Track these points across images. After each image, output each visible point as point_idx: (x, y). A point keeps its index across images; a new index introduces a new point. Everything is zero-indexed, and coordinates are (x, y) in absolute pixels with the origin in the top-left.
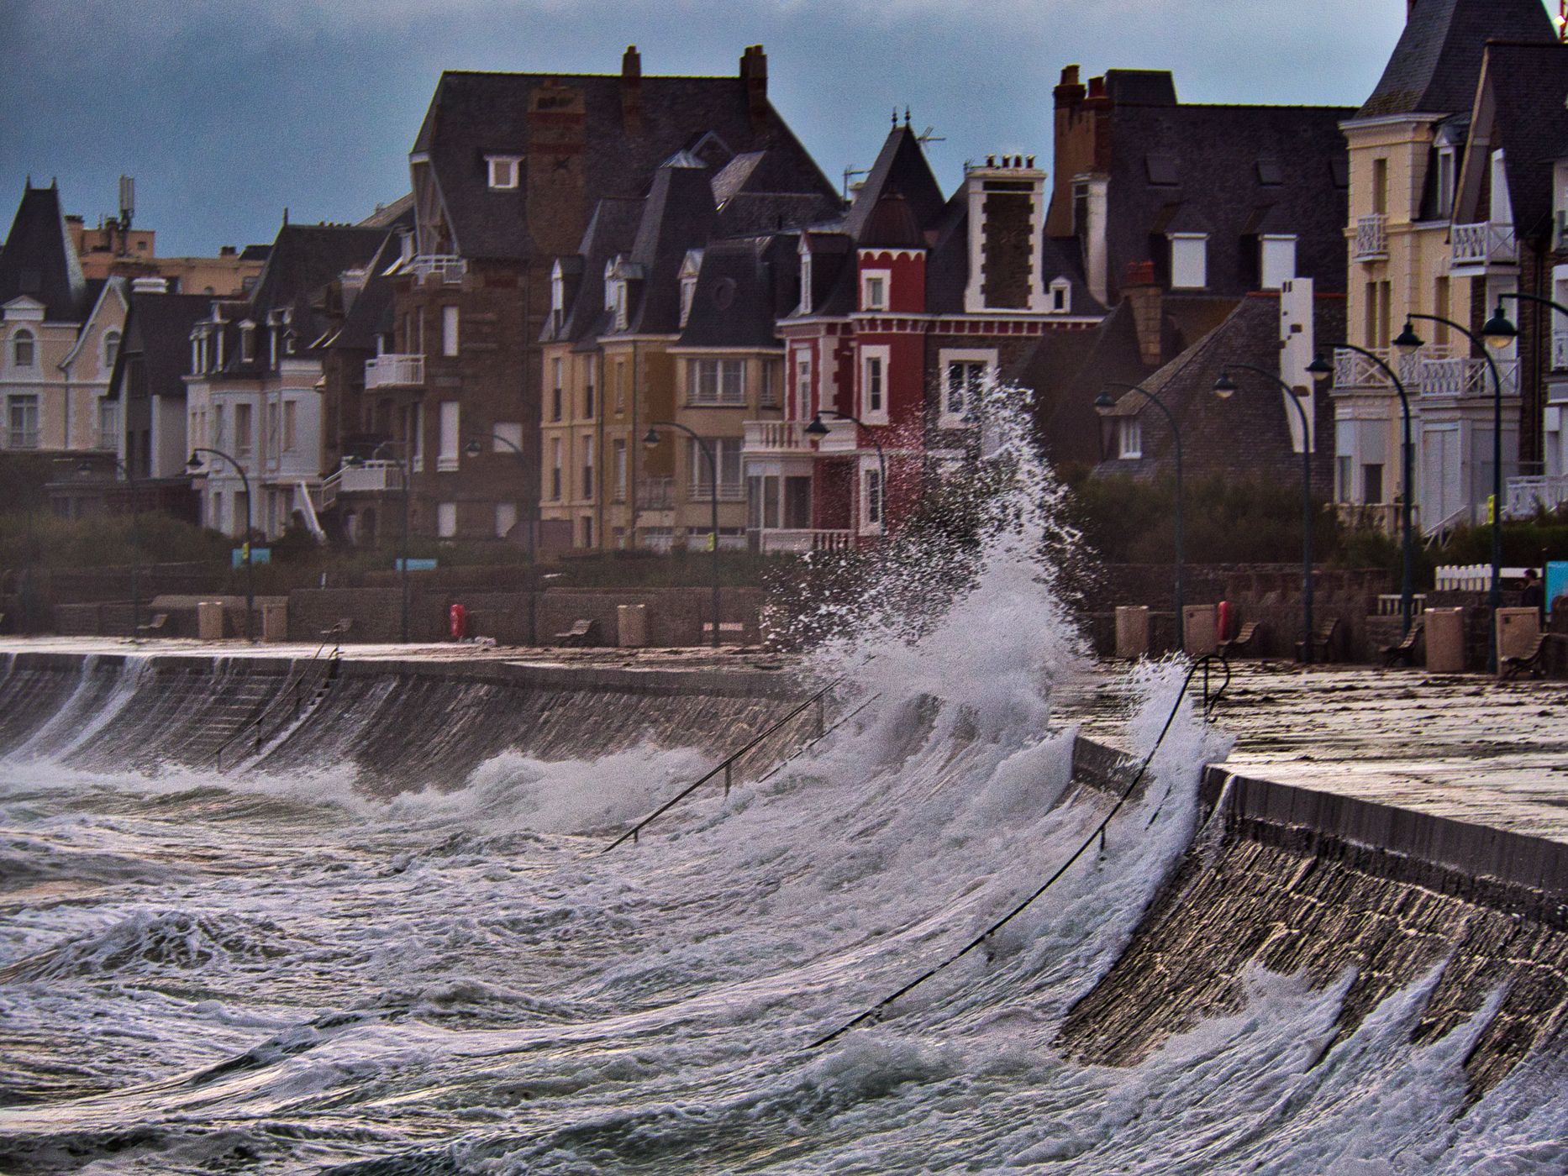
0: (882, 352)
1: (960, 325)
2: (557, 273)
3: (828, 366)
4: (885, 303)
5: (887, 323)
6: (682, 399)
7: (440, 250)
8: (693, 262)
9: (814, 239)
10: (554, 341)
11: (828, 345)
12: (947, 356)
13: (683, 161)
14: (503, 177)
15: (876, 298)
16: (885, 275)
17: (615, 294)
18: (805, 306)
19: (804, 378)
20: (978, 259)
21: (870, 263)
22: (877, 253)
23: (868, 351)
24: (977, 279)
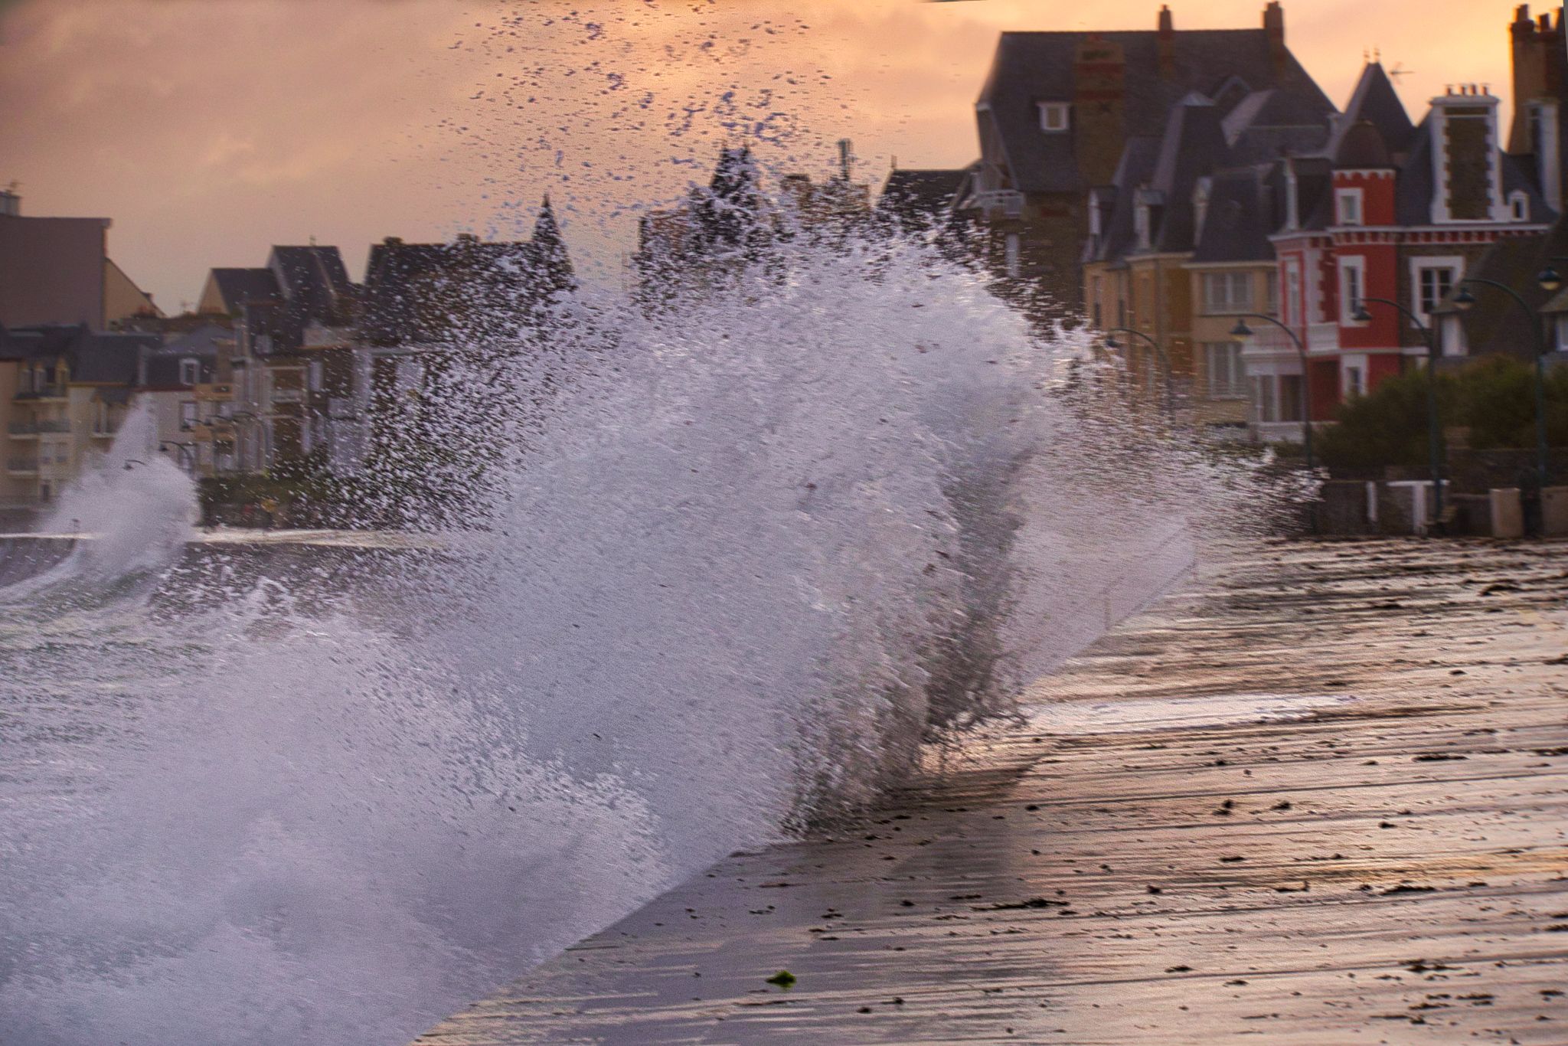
0: (1358, 262)
1: (1428, 236)
2: (1094, 202)
3: (1314, 276)
4: (1359, 217)
5: (1361, 236)
6: (1197, 309)
7: (1004, 186)
8: (1203, 189)
9: (1298, 163)
10: (1093, 261)
11: (1313, 257)
12: (1417, 264)
13: (1195, 100)
14: (1054, 120)
15: (1350, 213)
16: (1357, 193)
17: (1142, 218)
18: (1292, 223)
19: (1294, 287)
20: (1442, 176)
21: (1345, 183)
22: (1349, 173)
23: (1345, 261)
24: (1442, 194)
